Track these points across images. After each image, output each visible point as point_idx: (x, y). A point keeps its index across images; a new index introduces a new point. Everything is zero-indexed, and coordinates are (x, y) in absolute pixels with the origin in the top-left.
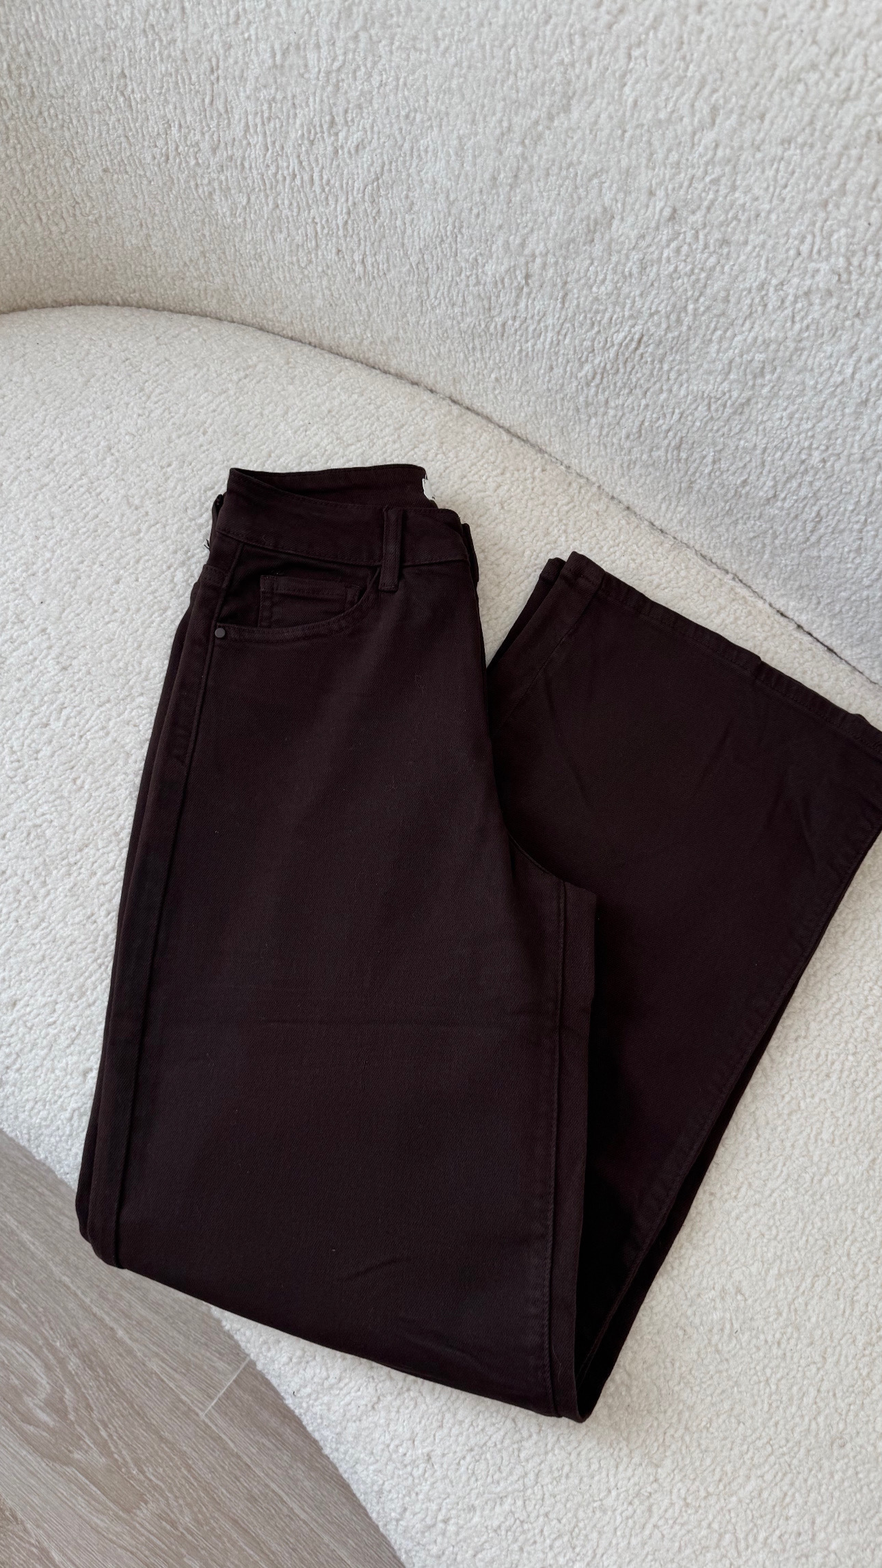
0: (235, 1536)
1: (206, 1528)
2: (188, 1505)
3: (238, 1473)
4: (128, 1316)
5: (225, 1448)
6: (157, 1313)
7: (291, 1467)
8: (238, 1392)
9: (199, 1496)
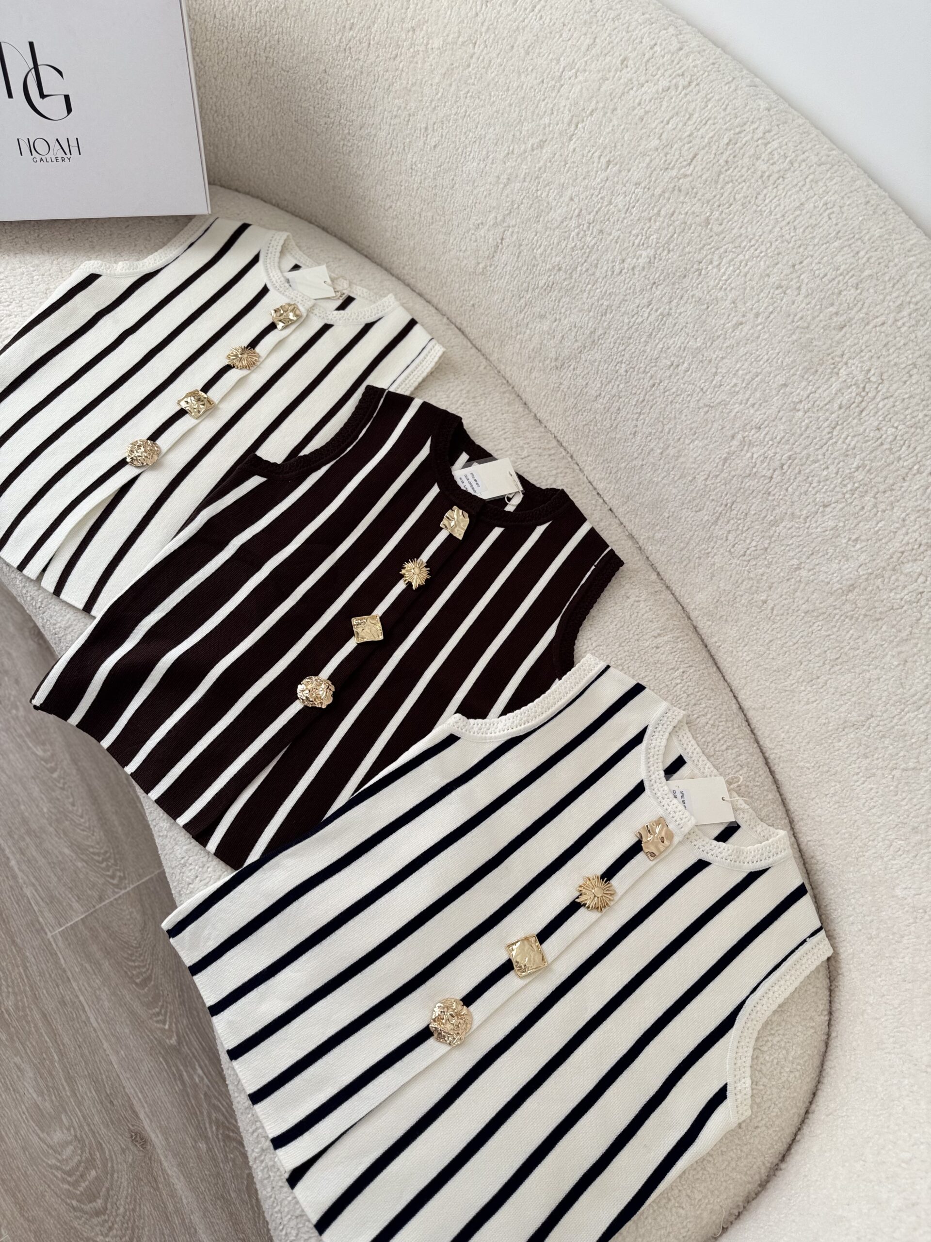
0: (40, 1024)
1: (21, 1013)
2: (15, 994)
3: (60, 982)
4: (22, 853)
5: (57, 962)
6: (44, 857)
7: (99, 989)
8: (81, 927)
9: (25, 990)
